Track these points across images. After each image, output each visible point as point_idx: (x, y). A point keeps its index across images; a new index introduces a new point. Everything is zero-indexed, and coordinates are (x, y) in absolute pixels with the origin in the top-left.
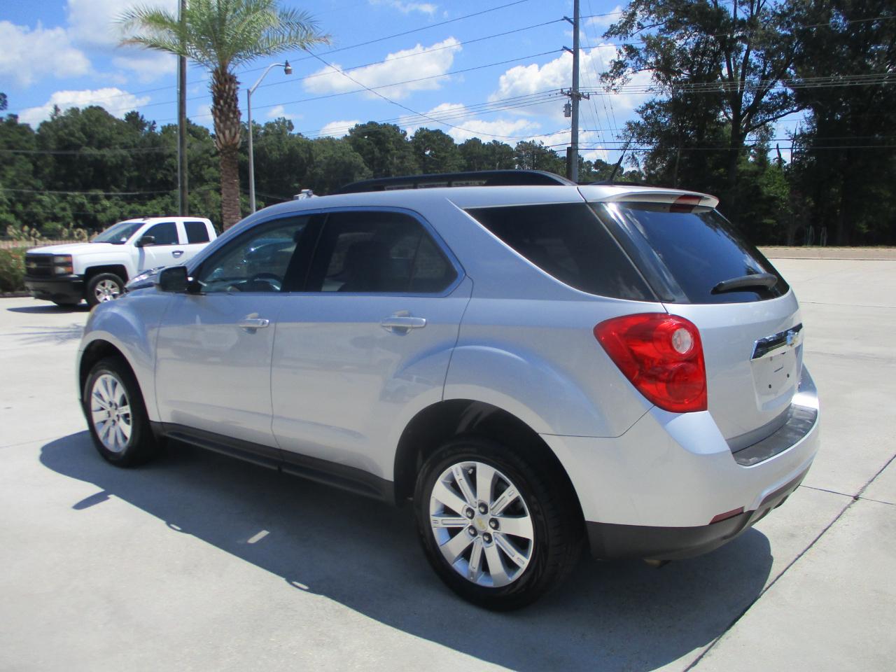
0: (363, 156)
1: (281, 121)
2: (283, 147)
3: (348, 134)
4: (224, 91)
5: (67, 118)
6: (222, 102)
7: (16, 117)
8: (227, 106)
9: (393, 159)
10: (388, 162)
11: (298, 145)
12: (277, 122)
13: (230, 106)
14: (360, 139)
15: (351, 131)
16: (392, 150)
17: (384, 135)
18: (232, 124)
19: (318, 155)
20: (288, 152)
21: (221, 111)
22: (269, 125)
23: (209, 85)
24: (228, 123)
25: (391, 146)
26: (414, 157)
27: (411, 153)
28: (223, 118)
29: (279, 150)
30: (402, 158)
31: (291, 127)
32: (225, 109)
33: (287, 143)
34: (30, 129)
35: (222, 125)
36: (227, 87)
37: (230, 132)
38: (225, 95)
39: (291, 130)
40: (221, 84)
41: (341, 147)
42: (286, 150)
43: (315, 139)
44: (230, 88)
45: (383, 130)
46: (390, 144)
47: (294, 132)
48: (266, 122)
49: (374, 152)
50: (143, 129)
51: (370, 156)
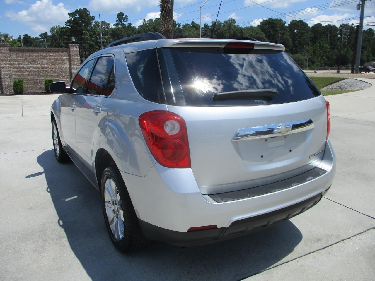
0: (266, 34)
1: (231, 20)
2: (231, 31)
3: (260, 24)
4: (165, 7)
5: (148, 23)
6: (163, 12)
7: (131, 24)
8: (165, 13)
9: (279, 34)
10: (277, 36)
11: (237, 30)
12: (229, 21)
13: (167, 13)
14: (264, 26)
15: (261, 23)
16: (279, 30)
17: (275, 24)
18: (167, 21)
19: (245, 34)
20: (233, 34)
21: (163, 16)
22: (226, 22)
23: (159, 5)
24: (166, 21)
25: (278, 29)
26: (289, 33)
27: (287, 32)
28: (164, 19)
29: (229, 32)
30: (283, 34)
31: (235, 22)
32: (164, 15)
33: (232, 29)
34: (136, 29)
35: (163, 22)
36: (166, 5)
37: (167, 25)
38: (165, 8)
39: (235, 24)
40: (163, 4)
41: (256, 30)
42: (232, 33)
43: (245, 27)
44: (167, 5)
45: (275, 22)
46: (277, 28)
47: (236, 24)
48: (224, 21)
49: (270, 32)
50: (176, 26)
51: (269, 34)
